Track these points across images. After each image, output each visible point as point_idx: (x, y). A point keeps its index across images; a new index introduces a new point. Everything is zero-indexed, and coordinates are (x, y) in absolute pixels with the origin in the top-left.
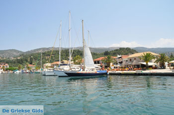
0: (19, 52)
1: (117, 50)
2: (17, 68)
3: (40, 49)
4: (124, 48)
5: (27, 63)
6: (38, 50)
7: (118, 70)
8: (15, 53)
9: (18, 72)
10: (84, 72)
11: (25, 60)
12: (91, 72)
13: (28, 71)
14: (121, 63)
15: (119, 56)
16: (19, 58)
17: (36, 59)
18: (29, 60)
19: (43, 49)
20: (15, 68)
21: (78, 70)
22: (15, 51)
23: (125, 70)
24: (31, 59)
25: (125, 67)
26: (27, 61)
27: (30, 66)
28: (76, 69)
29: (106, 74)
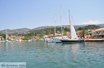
0: (28, 29)
1: (87, 26)
2: (29, 38)
3: (40, 27)
4: (91, 25)
5: (34, 36)
6: (39, 28)
7: (90, 39)
8: (26, 30)
9: (30, 40)
10: (71, 40)
11: (32, 34)
12: (75, 40)
13: (35, 40)
14: (91, 34)
15: (89, 30)
16: (29, 33)
17: (38, 33)
18: (34, 34)
19: (42, 27)
20: (28, 38)
21: (67, 39)
22: (26, 29)
23: (94, 39)
24: (36, 33)
25: (94, 37)
26: (33, 34)
27: (36, 37)
28: (66, 38)
29: (84, 41)
